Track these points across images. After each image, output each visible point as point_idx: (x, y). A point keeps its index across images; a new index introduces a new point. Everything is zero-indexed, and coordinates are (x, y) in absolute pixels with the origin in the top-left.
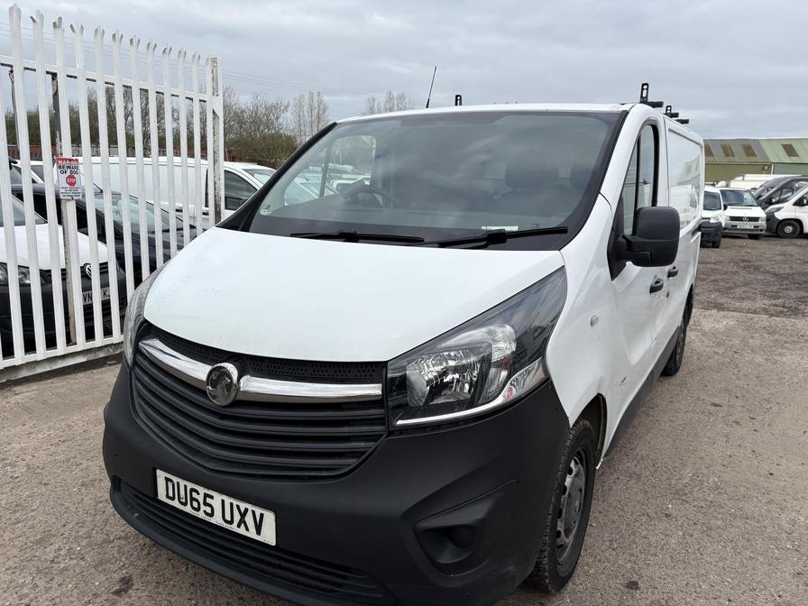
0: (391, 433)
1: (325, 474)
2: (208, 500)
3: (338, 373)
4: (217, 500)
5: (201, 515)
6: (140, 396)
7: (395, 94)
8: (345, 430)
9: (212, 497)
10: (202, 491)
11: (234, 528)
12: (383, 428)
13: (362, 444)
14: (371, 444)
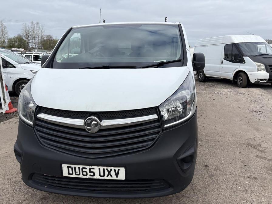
0: (163, 130)
1: (142, 149)
2: (92, 170)
3: (139, 113)
4: (96, 169)
5: (88, 177)
6: (42, 137)
7: (35, 22)
8: (147, 132)
9: (94, 169)
10: (88, 167)
11: (105, 178)
12: (160, 129)
13: (154, 136)
14: (157, 135)
